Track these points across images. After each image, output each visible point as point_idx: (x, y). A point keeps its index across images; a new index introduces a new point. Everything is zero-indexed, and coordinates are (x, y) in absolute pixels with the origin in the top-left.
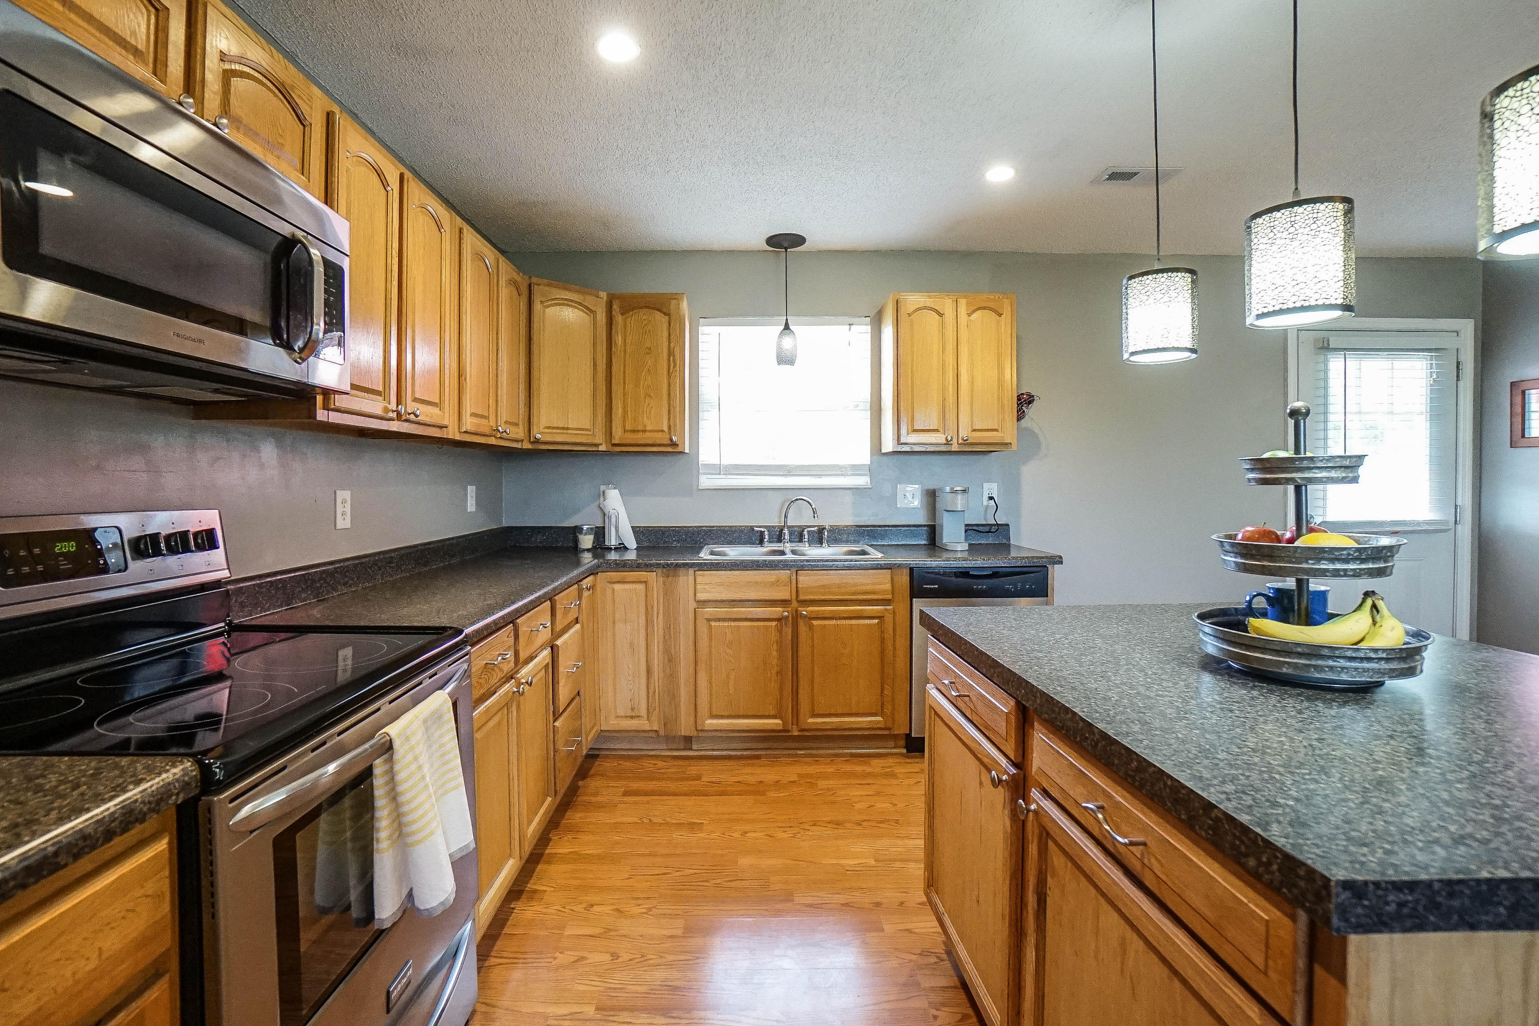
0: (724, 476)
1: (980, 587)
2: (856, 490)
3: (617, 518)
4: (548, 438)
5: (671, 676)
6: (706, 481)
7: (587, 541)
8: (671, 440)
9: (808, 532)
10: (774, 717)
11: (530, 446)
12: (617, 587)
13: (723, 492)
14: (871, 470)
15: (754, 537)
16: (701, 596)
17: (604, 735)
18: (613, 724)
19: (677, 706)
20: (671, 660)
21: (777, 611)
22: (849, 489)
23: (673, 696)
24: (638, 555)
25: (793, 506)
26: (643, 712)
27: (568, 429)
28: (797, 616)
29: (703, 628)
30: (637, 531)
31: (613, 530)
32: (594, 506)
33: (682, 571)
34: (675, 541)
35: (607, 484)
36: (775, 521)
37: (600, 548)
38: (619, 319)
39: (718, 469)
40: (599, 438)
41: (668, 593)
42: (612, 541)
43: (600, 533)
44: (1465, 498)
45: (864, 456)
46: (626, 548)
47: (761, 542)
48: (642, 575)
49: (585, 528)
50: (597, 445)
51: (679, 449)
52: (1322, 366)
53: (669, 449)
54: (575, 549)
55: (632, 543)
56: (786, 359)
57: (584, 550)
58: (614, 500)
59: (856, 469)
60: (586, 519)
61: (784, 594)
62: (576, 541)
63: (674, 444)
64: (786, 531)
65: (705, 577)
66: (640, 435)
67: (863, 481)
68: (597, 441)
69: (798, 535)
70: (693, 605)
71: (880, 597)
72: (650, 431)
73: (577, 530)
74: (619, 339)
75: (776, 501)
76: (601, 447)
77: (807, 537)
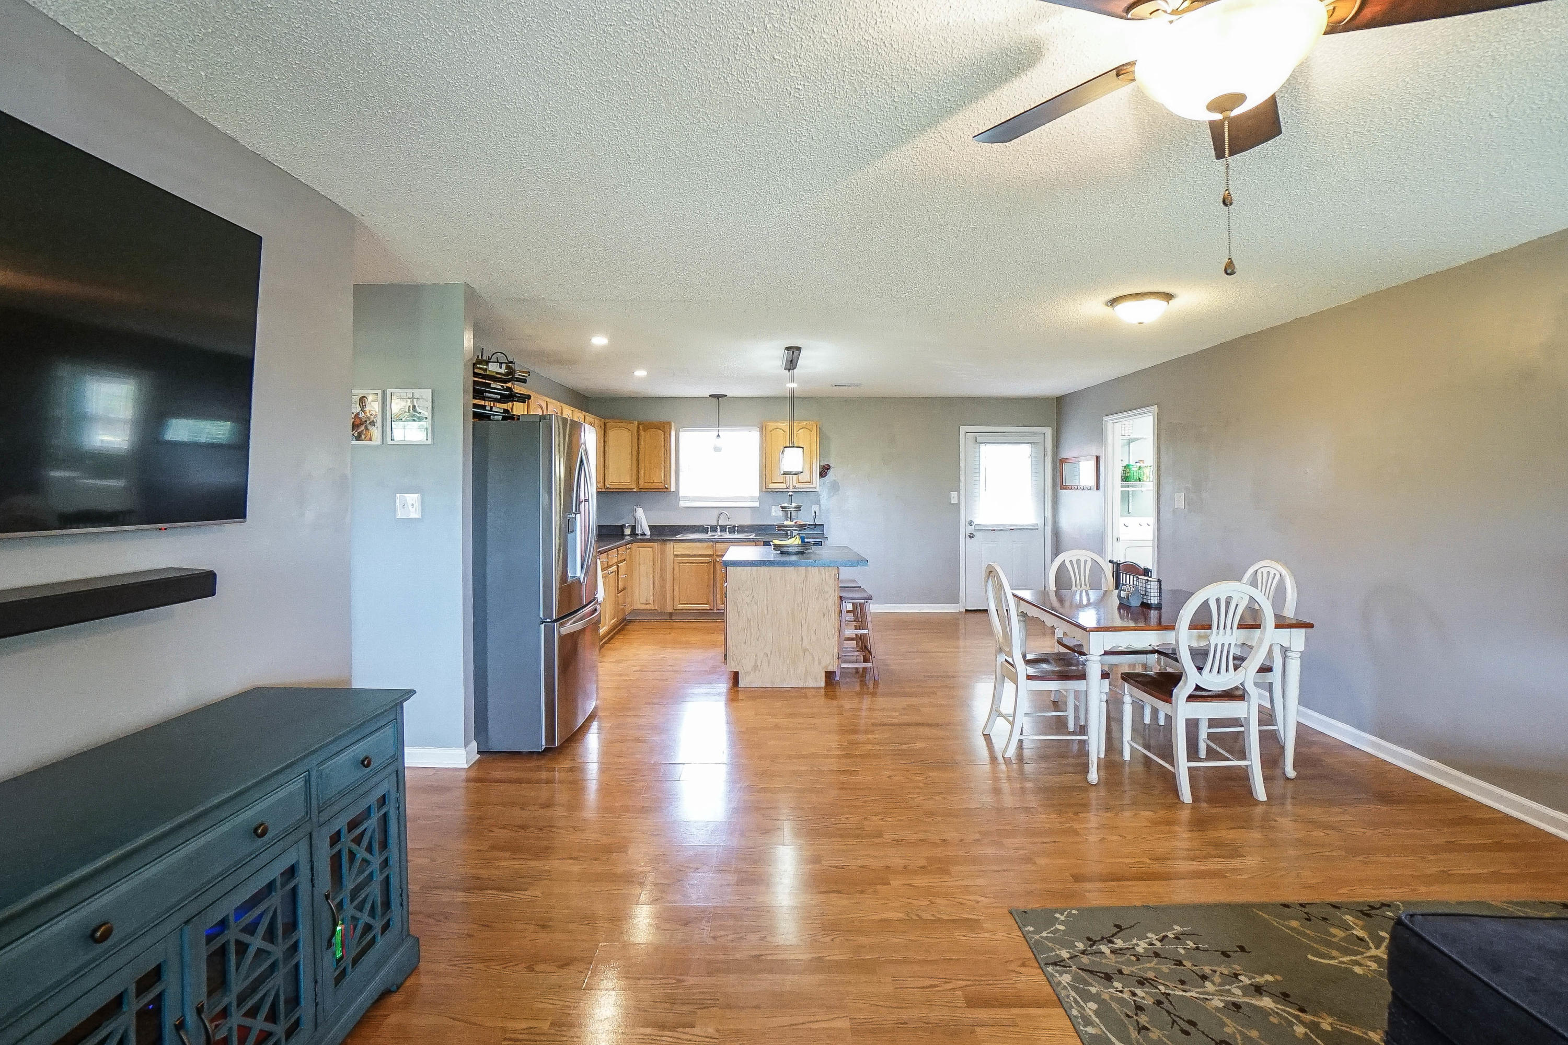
0: (692, 502)
2: (752, 509)
3: (641, 523)
4: (612, 487)
5: (663, 587)
6: (682, 504)
7: (628, 531)
8: (665, 486)
9: (729, 528)
10: (706, 604)
11: (604, 490)
12: (641, 549)
13: (692, 509)
14: (760, 500)
15: (703, 529)
16: (676, 553)
17: (634, 612)
18: (638, 606)
19: (666, 600)
20: (663, 579)
21: (709, 559)
22: (748, 508)
23: (664, 596)
25: (721, 516)
26: (651, 602)
27: (620, 482)
28: (715, 562)
29: (676, 567)
30: (651, 527)
31: (639, 526)
32: (631, 516)
33: (668, 543)
34: (668, 531)
35: (637, 505)
36: (715, 523)
37: (633, 533)
38: (642, 433)
39: (688, 499)
40: (633, 486)
41: (663, 552)
42: (639, 531)
43: (633, 528)
44: (1049, 514)
45: (756, 492)
46: (645, 535)
47: (707, 533)
48: (651, 544)
49: (627, 525)
50: (632, 489)
51: (669, 490)
52: (978, 450)
53: (665, 490)
54: (622, 536)
55: (648, 532)
56: (717, 449)
57: (626, 535)
58: (640, 513)
59: (752, 499)
60: (627, 521)
61: (710, 552)
62: (623, 531)
63: (667, 488)
64: (718, 527)
65: (677, 545)
66: (651, 485)
67: (756, 504)
69: (723, 529)
70: (673, 557)
72: (656, 483)
73: (623, 527)
74: (642, 443)
75: (716, 513)
76: (634, 490)
77: (727, 530)
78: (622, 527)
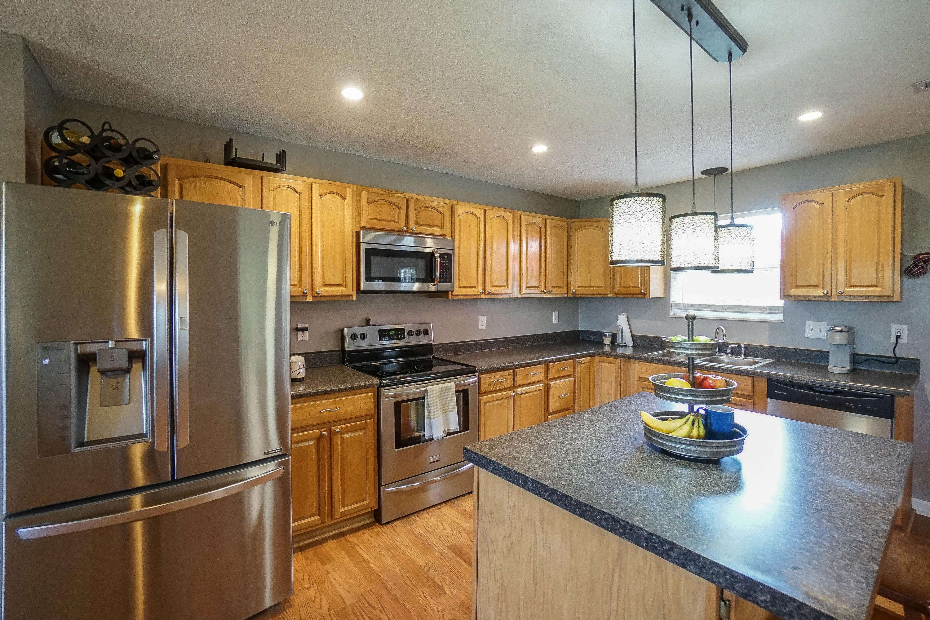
0: (685, 310)
1: (822, 400)
2: (772, 324)
3: (623, 331)
4: (580, 292)
6: (675, 313)
7: (607, 340)
8: (641, 292)
11: (571, 296)
12: (603, 364)
14: (785, 310)
16: (641, 375)
22: (768, 322)
24: (634, 351)
27: (590, 287)
30: (633, 337)
31: (621, 336)
32: (612, 323)
33: (632, 361)
34: (656, 344)
35: (617, 312)
37: (614, 345)
39: (680, 306)
40: (608, 291)
41: (627, 371)
42: (620, 342)
43: (614, 337)
45: (779, 301)
46: (627, 347)
49: (607, 333)
50: (607, 294)
53: (642, 296)
54: (601, 344)
55: (630, 343)
57: (606, 345)
58: (622, 321)
59: (771, 310)
60: (608, 329)
62: (602, 340)
63: (644, 294)
65: (643, 365)
66: (629, 289)
67: (780, 317)
68: (606, 293)
69: (723, 348)
71: (744, 393)
72: (632, 287)
76: (609, 296)
77: (729, 350)
78: (602, 335)
